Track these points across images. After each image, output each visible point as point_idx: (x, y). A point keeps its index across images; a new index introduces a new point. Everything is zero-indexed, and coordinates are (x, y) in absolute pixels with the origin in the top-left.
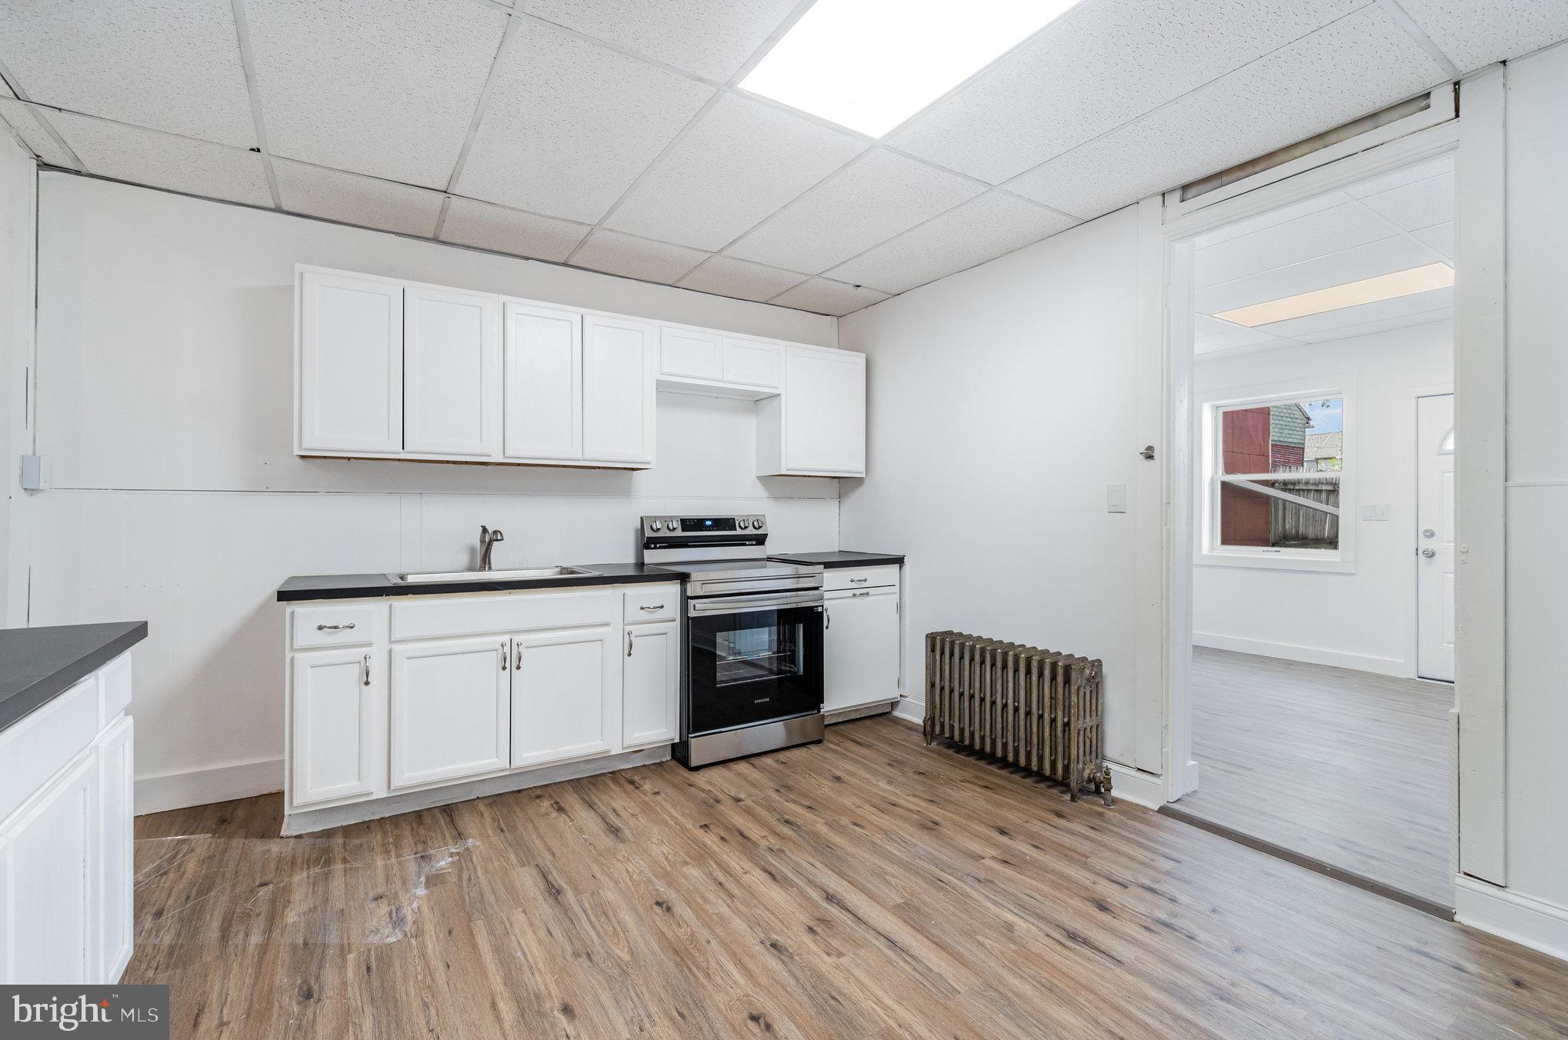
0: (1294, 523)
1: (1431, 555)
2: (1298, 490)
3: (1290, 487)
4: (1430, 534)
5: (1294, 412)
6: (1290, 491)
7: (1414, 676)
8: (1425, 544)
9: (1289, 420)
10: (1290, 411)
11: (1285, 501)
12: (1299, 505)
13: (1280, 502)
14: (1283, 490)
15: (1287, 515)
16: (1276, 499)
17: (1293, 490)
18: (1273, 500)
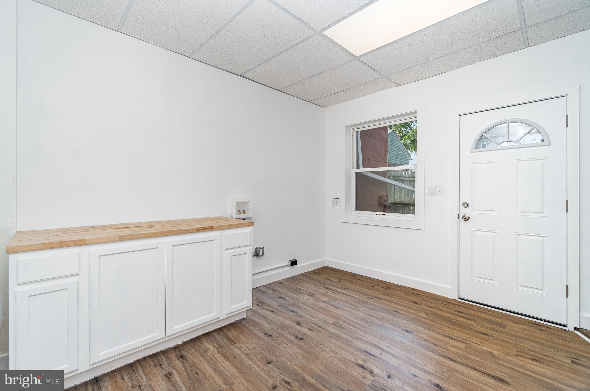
0: (399, 196)
1: (467, 219)
2: (401, 180)
3: (397, 178)
4: (466, 205)
5: (406, 154)
6: (397, 180)
7: (457, 298)
8: (464, 211)
9: (404, 157)
10: (404, 153)
11: (395, 185)
12: (401, 187)
13: (393, 186)
14: (394, 180)
15: (396, 192)
16: (391, 184)
17: (399, 180)
18: (389, 185)
